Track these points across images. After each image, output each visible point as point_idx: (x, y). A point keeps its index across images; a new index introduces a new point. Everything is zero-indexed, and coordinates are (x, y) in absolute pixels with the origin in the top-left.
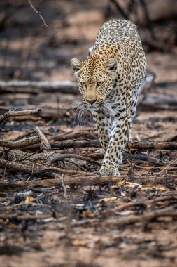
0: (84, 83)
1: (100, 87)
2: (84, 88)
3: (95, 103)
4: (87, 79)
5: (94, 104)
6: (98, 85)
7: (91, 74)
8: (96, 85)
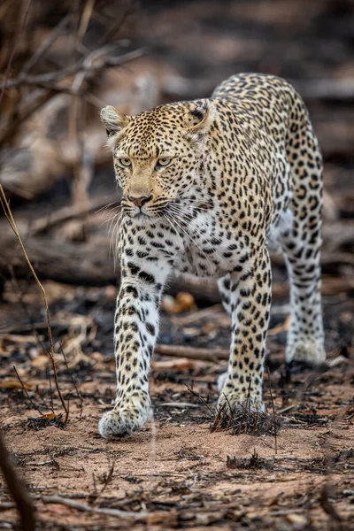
0: (127, 160)
1: (163, 169)
2: (127, 170)
3: (148, 204)
4: (133, 151)
5: (146, 208)
6: (158, 165)
7: (145, 139)
8: (154, 164)
